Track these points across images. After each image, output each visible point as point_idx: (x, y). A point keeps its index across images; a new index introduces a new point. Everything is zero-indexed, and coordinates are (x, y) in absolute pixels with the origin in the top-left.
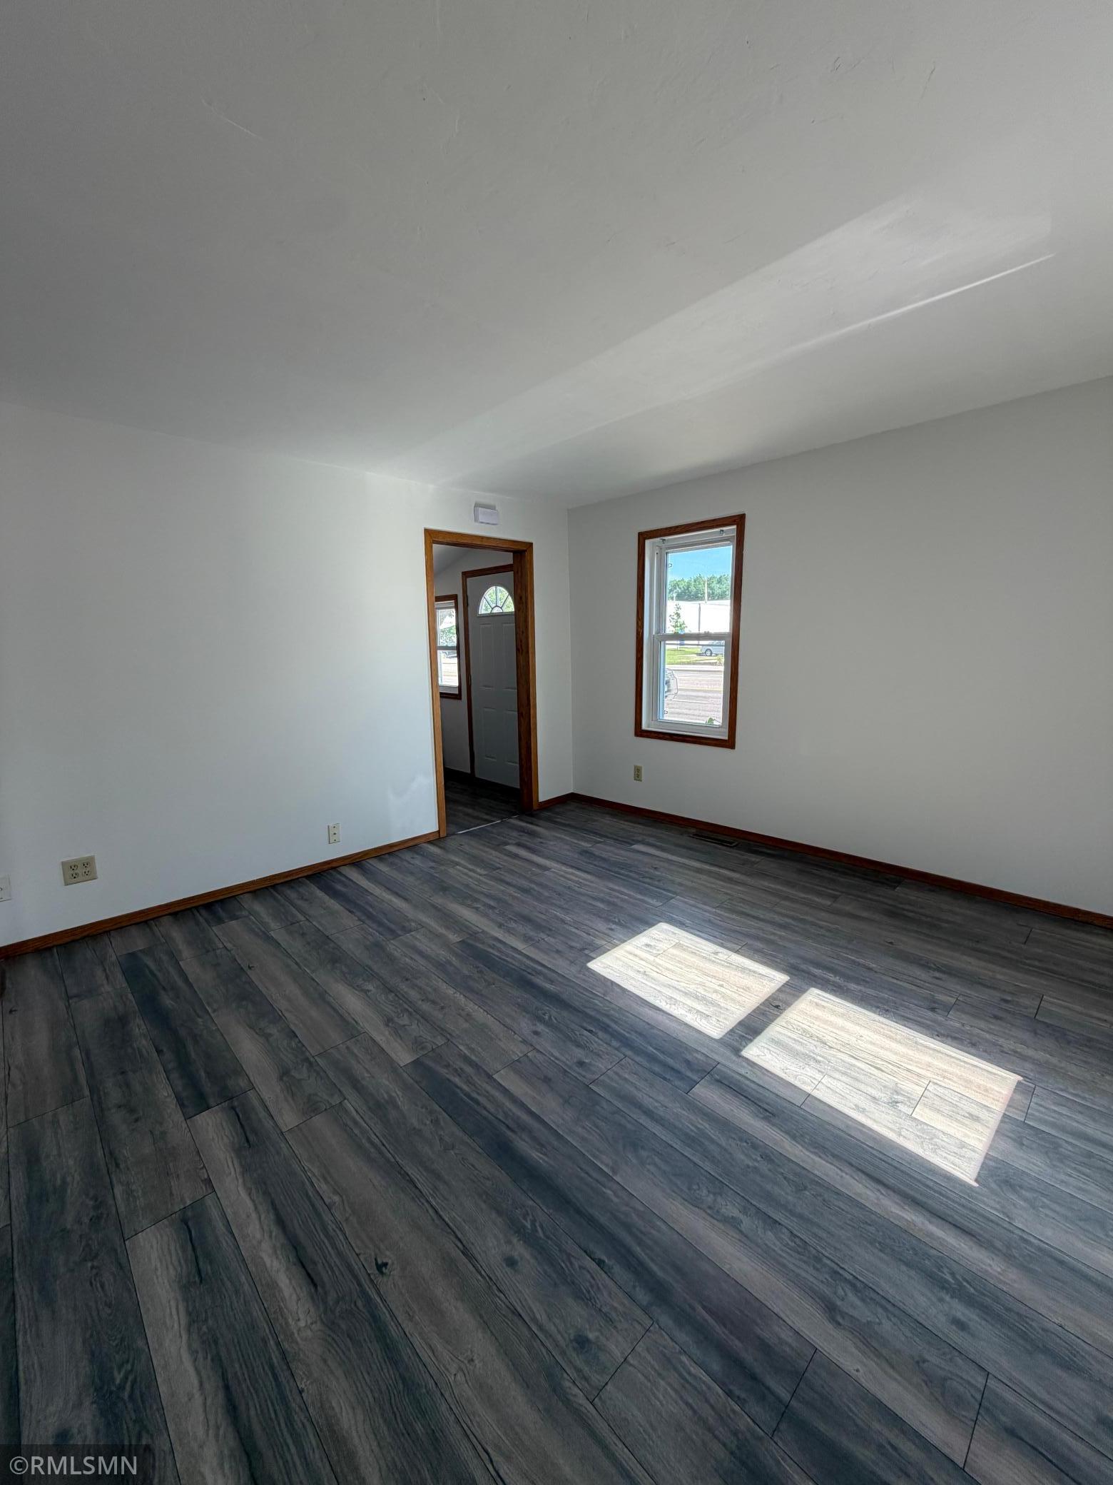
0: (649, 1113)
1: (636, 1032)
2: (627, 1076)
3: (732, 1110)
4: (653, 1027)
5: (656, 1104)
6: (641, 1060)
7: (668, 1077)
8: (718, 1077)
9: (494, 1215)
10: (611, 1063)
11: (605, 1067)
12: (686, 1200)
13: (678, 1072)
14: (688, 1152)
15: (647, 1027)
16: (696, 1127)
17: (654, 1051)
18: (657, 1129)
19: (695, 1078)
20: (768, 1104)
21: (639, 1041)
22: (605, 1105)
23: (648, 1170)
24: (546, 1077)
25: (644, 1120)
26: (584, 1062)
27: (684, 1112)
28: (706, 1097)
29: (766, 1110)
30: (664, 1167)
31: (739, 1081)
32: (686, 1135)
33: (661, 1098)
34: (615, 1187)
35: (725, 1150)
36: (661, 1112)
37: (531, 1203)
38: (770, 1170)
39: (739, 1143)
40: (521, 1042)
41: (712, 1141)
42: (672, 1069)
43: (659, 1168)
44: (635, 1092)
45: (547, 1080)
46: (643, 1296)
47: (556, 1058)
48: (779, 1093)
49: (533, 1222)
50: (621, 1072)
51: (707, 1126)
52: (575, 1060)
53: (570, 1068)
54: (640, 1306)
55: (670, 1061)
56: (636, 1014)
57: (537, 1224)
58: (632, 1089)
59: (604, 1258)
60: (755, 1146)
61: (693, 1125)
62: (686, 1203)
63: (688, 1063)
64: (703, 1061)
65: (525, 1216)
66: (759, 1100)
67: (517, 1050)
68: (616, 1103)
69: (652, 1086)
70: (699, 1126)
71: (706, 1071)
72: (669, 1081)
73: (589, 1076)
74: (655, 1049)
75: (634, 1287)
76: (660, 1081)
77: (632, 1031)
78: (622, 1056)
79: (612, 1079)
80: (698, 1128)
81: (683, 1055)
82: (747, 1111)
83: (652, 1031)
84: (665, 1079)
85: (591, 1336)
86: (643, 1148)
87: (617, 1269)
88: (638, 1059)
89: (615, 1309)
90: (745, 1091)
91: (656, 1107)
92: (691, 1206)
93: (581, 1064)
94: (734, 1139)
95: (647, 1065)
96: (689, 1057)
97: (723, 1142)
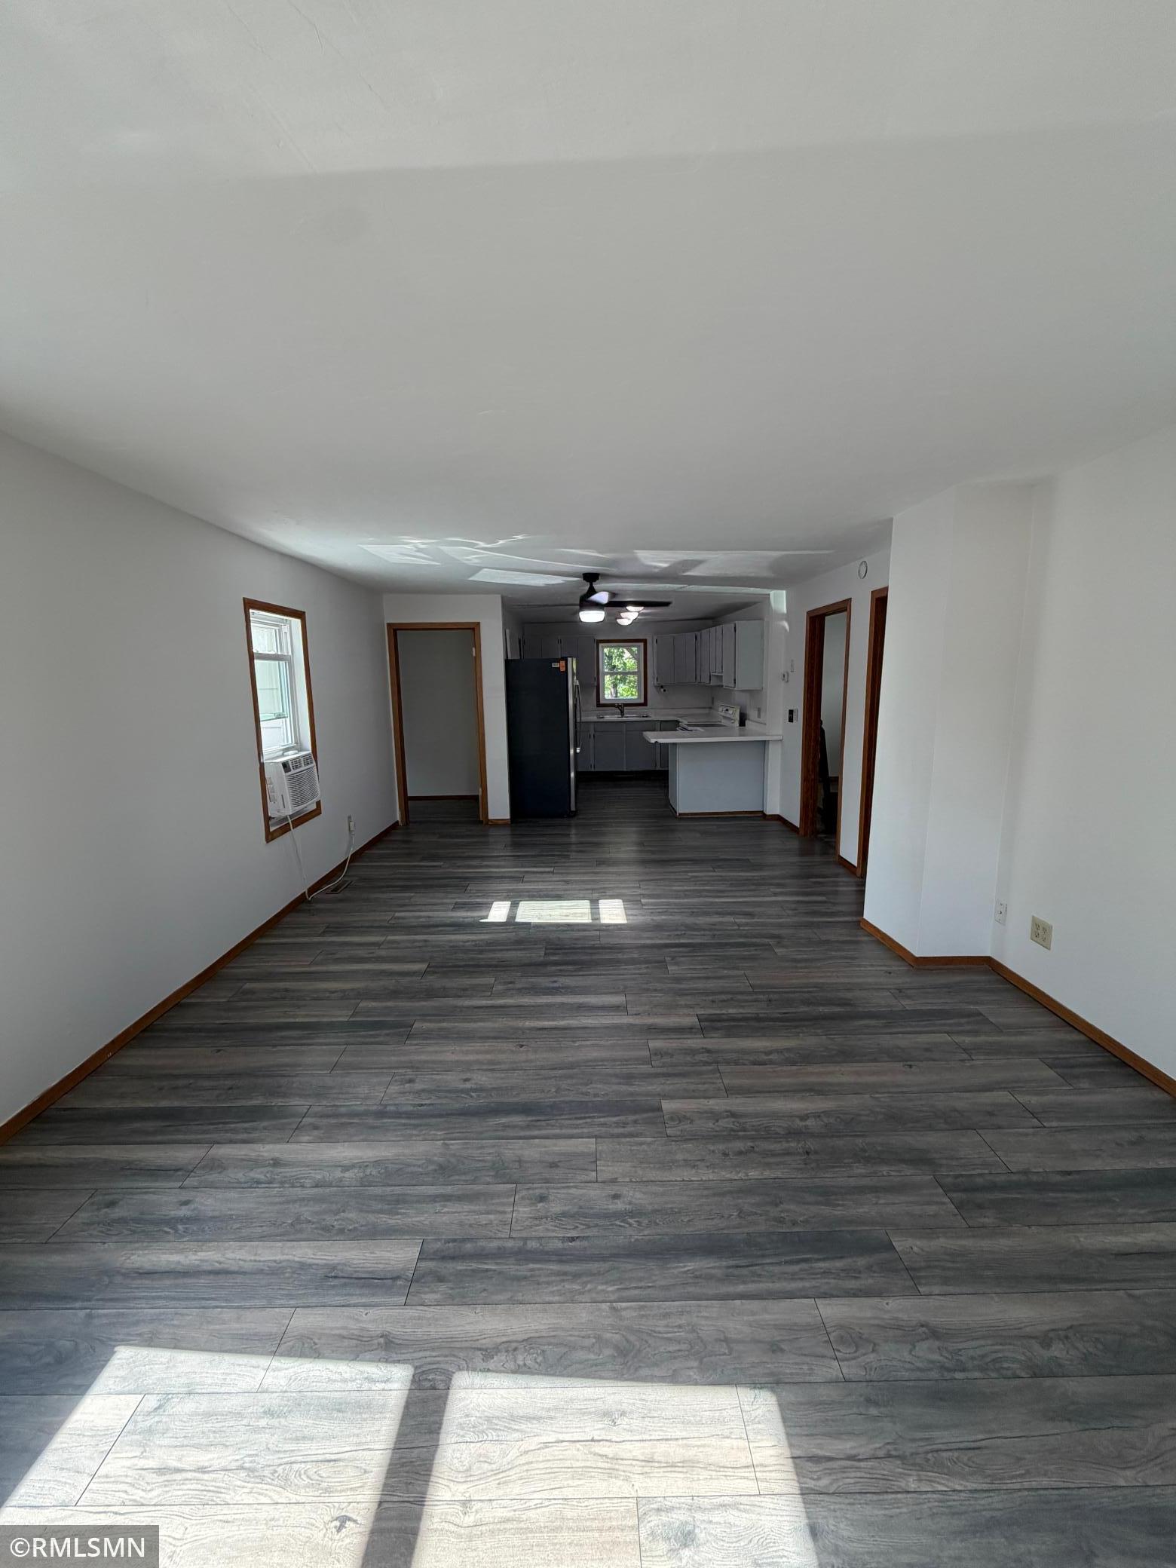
0: (447, 1198)
1: (525, 1278)
2: (492, 1217)
3: (371, 1253)
4: (512, 1301)
5: (446, 1210)
6: (491, 1245)
7: (451, 1245)
8: (399, 1282)
9: (656, 1207)
10: (517, 1220)
11: (518, 1211)
12: (539, 1337)
13: (444, 1258)
14: (398, 1190)
15: (519, 1297)
16: (401, 1214)
17: (486, 1267)
18: (431, 1190)
19: (423, 1264)
20: (334, 1287)
21: (511, 1268)
22: (488, 1179)
23: (422, 1159)
24: (557, 1166)
25: (448, 1190)
26: (540, 1202)
27: (418, 1219)
28: (401, 1249)
29: (335, 1277)
30: (410, 1169)
31: (373, 1295)
32: (405, 1202)
33: (445, 1218)
34: (439, 1138)
35: (368, 1212)
36: (438, 1207)
37: (646, 1233)
38: (324, 1220)
39: (356, 1225)
40: (616, 1179)
41: (381, 1212)
42: (453, 1258)
43: (414, 1166)
44: (473, 1208)
45: (553, 1165)
46: (532, 1245)
47: (568, 1187)
48: (320, 1311)
49: (630, 1225)
50: (500, 1217)
51: (390, 1221)
52: (551, 1198)
53: (548, 1188)
54: (531, 1239)
55: (460, 1266)
56: (548, 1306)
57: (627, 1226)
58: (477, 1208)
59: (573, 1244)
60: (341, 1231)
61: (405, 1213)
62: (537, 1335)
63: (441, 1279)
64: (426, 1293)
65: (478, 1096)
66: (345, 1285)
67: (607, 1170)
68: (481, 1187)
69: (461, 1224)
70: (400, 1216)
71: (417, 1281)
72: (448, 1241)
73: (524, 1193)
74: (487, 1270)
75: (541, 1245)
76: (456, 1234)
77: (532, 1276)
78: (514, 1235)
79: (503, 1204)
80: (398, 1214)
81: (450, 1285)
82: (355, 1262)
83: (508, 1295)
84: (454, 1241)
85: (540, 1205)
86: (436, 1170)
87: (560, 1245)
88: (495, 1244)
89: (537, 1225)
90: (363, 1287)
91: (445, 1206)
92: (532, 1335)
93: (542, 1199)
94: (362, 1226)
95: (482, 1243)
96: (443, 1287)
97: (371, 1218)
